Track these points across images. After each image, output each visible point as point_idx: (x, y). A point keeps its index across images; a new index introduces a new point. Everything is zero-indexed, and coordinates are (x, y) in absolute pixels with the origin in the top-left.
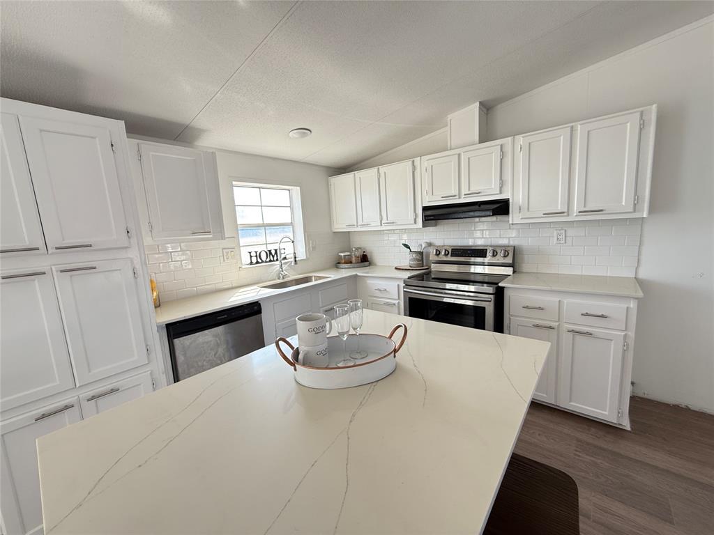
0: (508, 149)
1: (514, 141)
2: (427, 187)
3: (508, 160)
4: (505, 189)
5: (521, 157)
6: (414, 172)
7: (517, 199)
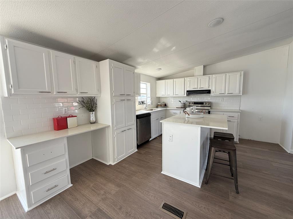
0: (211, 77)
1: (212, 76)
2: (188, 85)
3: (211, 80)
4: (210, 87)
5: (214, 80)
6: (184, 81)
7: (213, 90)
